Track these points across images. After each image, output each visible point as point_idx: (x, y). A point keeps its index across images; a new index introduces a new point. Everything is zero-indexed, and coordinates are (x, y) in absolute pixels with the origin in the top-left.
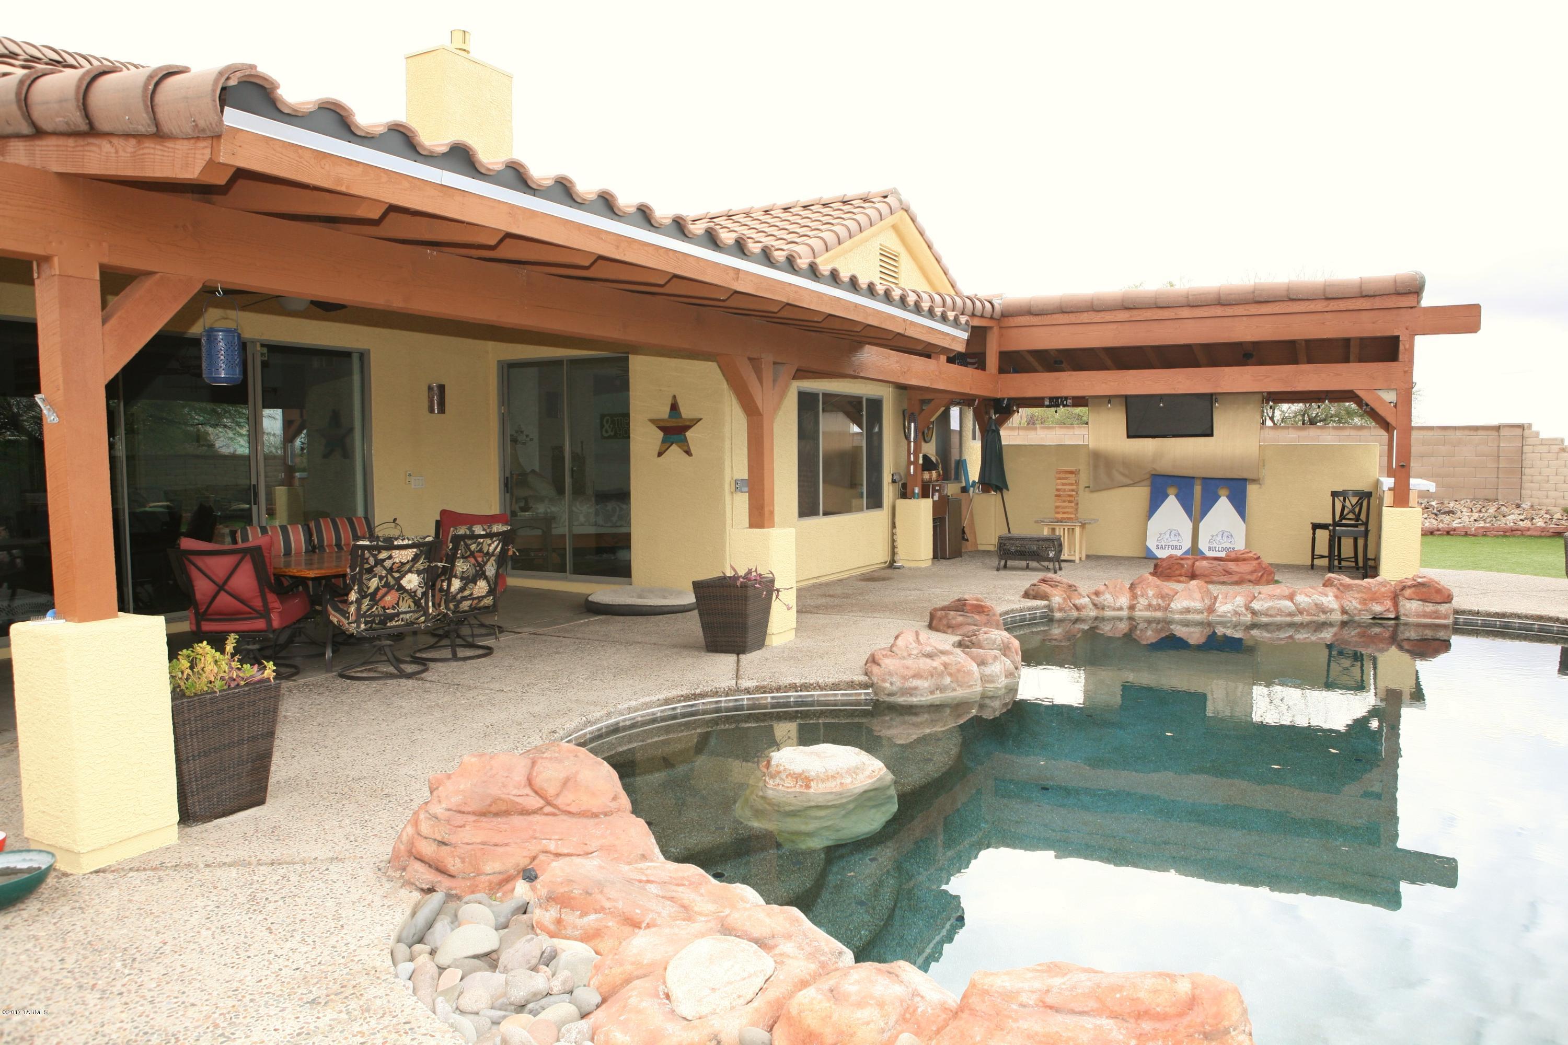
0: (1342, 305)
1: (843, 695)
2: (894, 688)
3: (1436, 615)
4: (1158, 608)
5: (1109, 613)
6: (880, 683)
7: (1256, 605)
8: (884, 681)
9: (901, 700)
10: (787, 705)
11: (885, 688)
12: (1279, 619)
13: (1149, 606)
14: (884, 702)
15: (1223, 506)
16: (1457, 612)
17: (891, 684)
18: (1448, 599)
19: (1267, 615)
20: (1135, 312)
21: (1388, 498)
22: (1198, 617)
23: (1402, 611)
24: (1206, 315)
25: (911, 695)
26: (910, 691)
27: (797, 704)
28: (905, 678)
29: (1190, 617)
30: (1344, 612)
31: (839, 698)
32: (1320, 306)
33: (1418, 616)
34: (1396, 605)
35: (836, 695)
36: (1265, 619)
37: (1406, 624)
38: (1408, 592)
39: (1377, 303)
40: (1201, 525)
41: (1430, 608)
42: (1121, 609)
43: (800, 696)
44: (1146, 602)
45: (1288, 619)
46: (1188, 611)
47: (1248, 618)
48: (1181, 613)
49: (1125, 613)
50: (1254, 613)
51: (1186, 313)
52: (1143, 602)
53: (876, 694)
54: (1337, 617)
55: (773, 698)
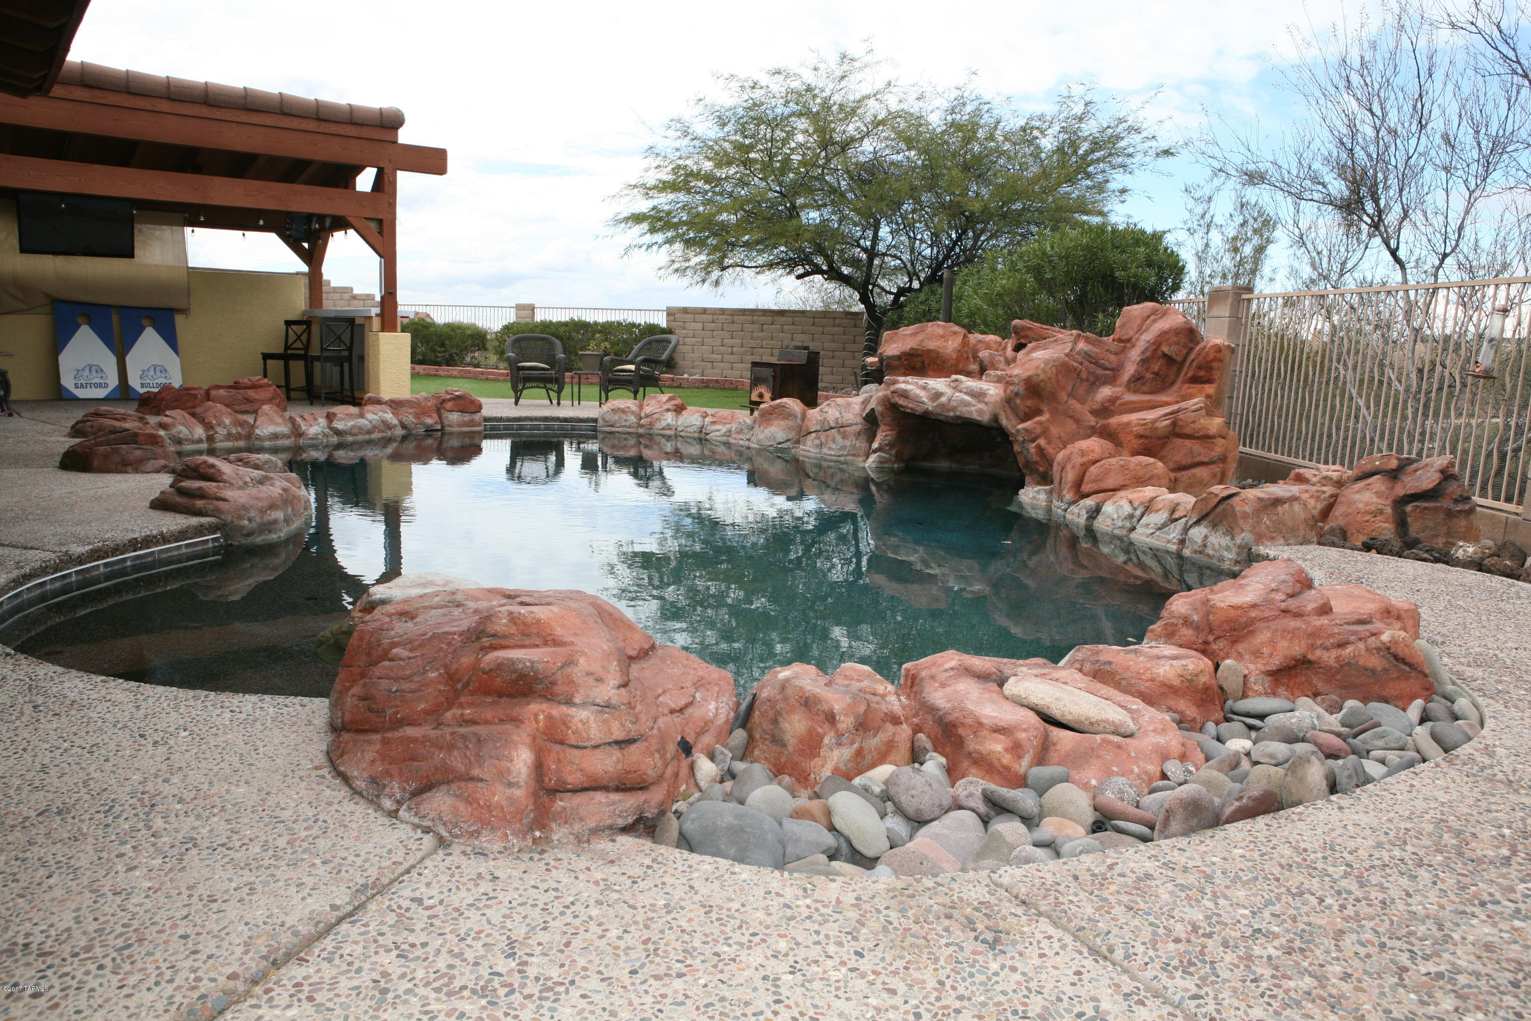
0: (333, 128)
1: (188, 545)
2: (254, 525)
3: (472, 423)
4: (238, 437)
5: (189, 447)
6: (236, 522)
7: (339, 425)
8: (241, 518)
9: (259, 540)
10: (123, 572)
11: (243, 527)
12: (360, 438)
13: (229, 436)
14: (239, 547)
15: (150, 339)
16: (486, 420)
17: (250, 520)
18: (479, 408)
19: (352, 434)
20: (97, 93)
21: (376, 323)
22: (287, 442)
23: (446, 422)
24: (189, 112)
25: (270, 532)
26: (269, 526)
27: (136, 569)
28: (262, 511)
29: (280, 443)
30: (404, 426)
31: (184, 550)
32: (311, 126)
33: (460, 426)
34: (440, 417)
35: (179, 547)
36: (350, 439)
37: (451, 434)
38: (449, 405)
39: (365, 132)
40: (129, 359)
41: (467, 417)
42: (200, 441)
43: (138, 557)
44: (225, 432)
45: (367, 437)
46: (275, 436)
47: (335, 440)
48: (270, 439)
49: (205, 446)
50: (338, 433)
51: (165, 106)
52: (221, 431)
53: (226, 536)
54: (399, 432)
55: (106, 565)
